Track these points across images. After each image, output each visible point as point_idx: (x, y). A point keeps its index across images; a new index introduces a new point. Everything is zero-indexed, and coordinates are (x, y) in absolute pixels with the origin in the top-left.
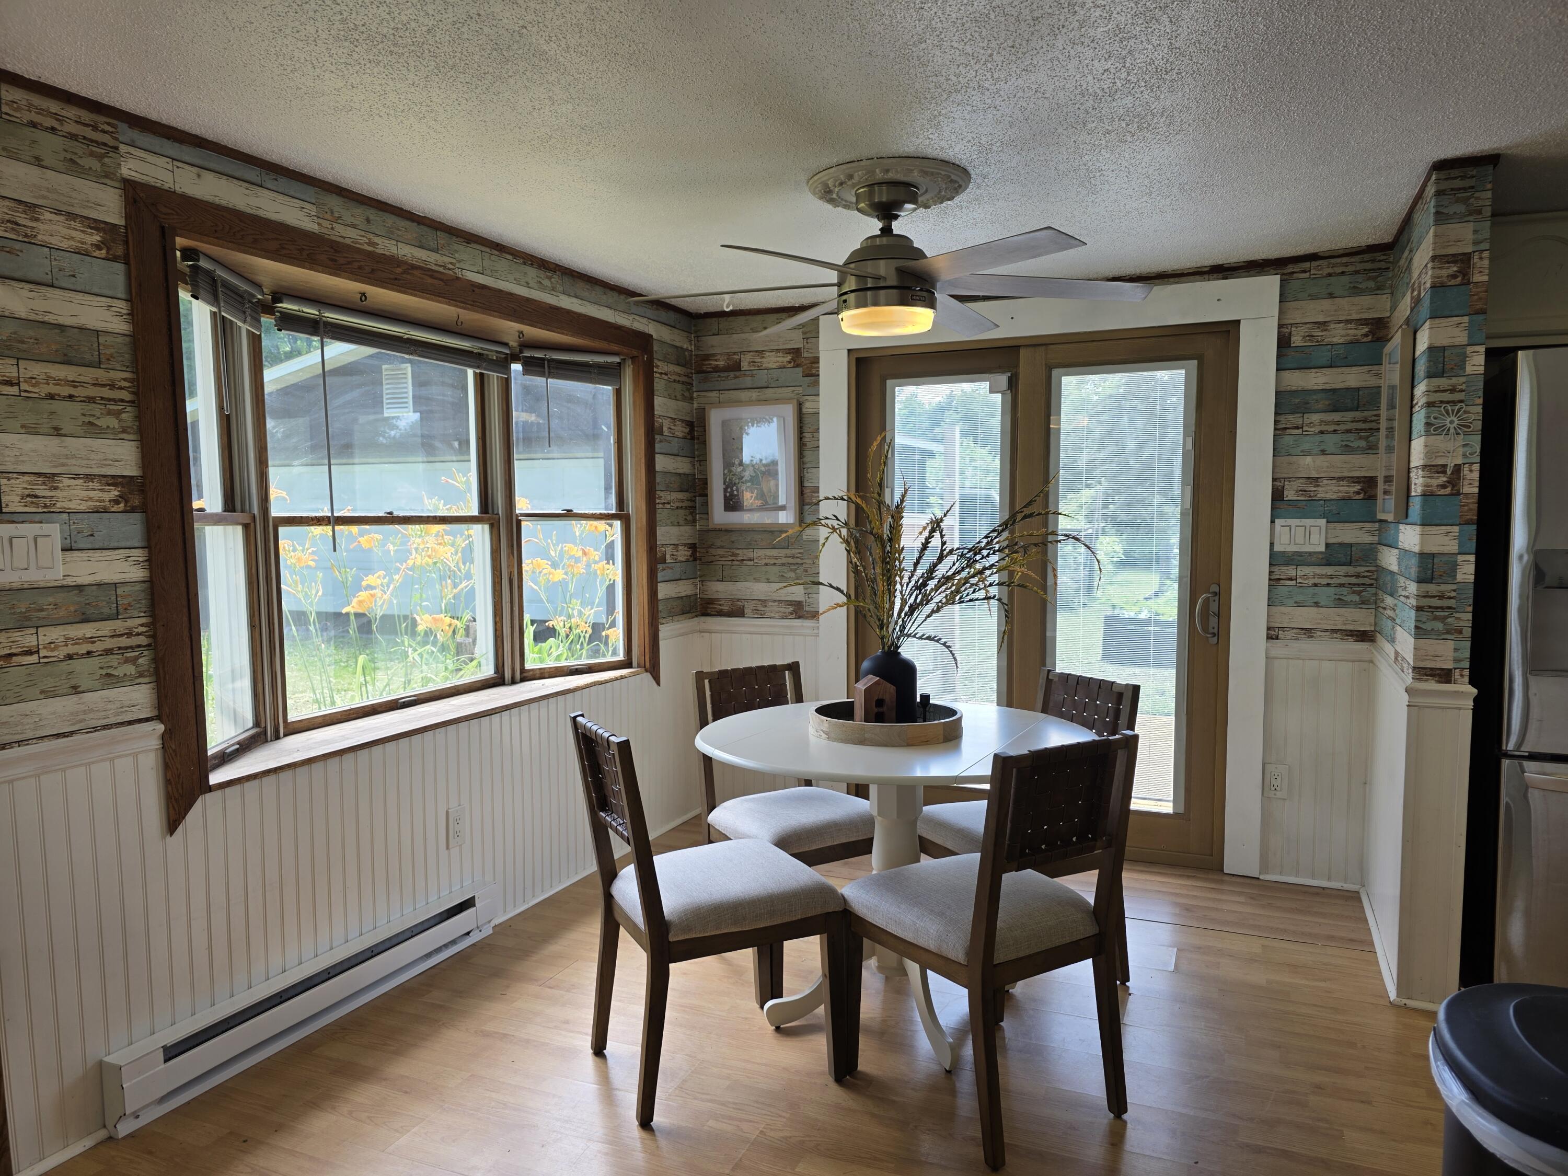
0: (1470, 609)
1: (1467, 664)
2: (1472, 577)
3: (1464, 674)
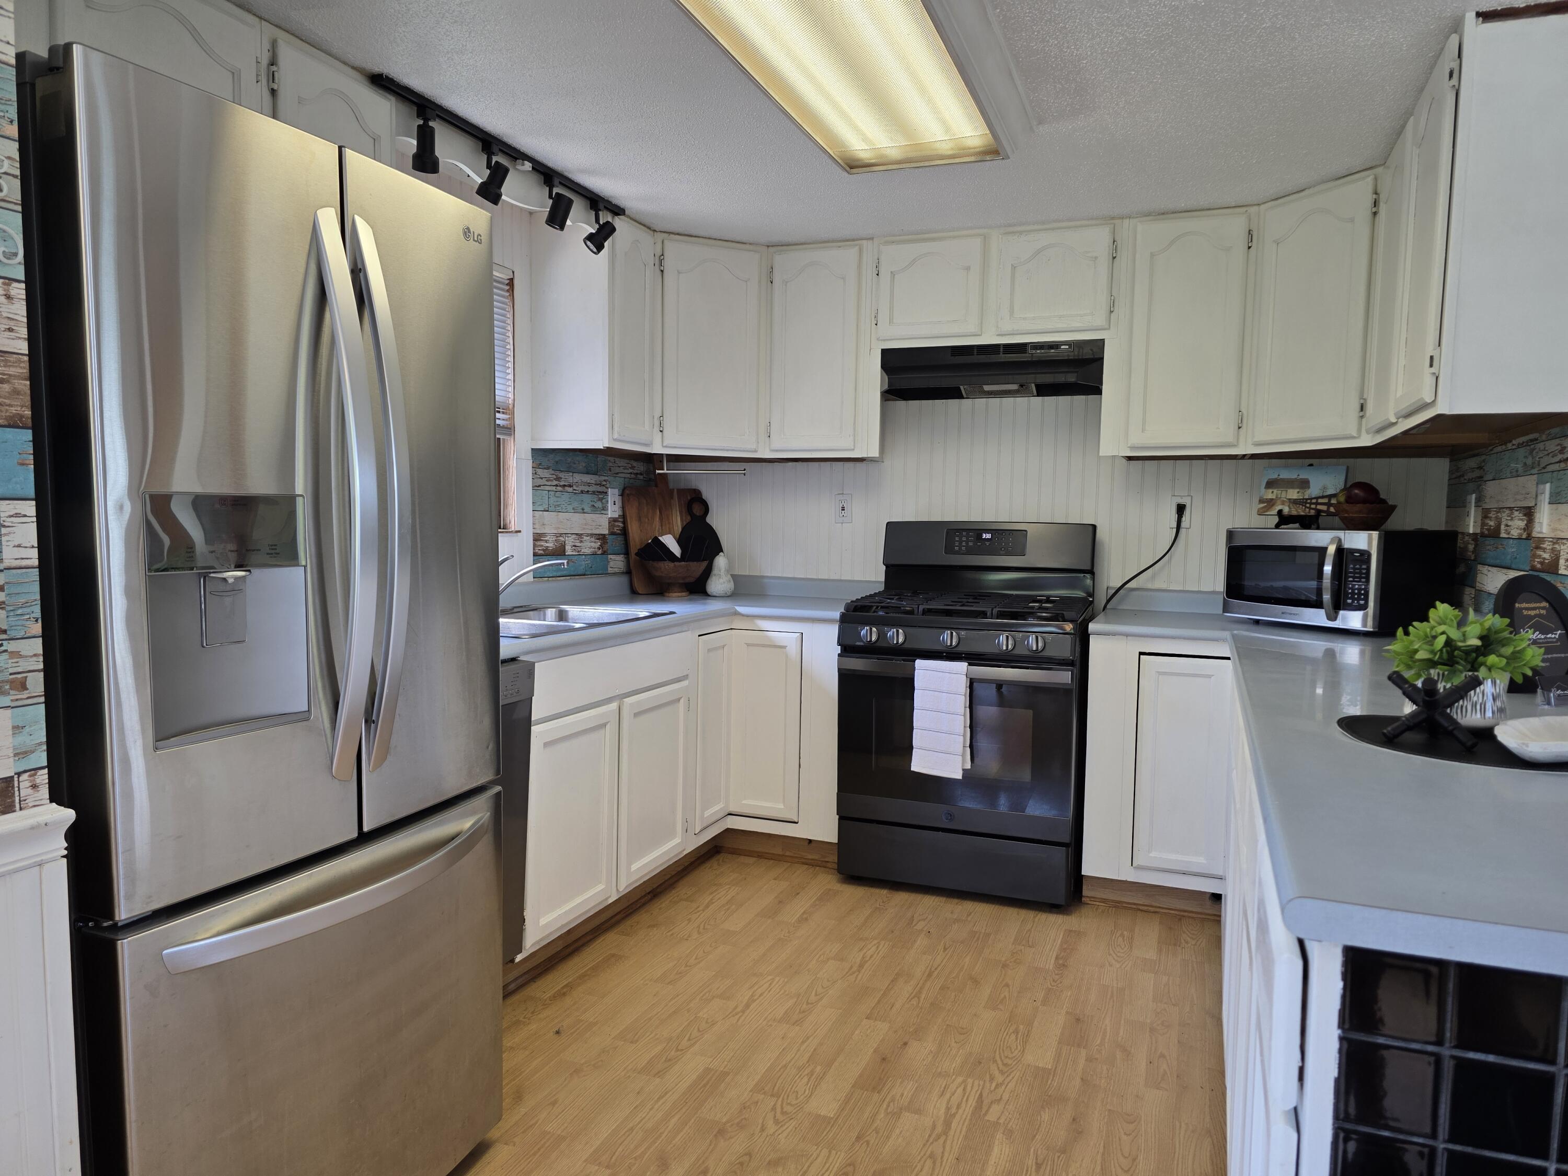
0: (37, 628)
1: (41, 758)
2: (34, 553)
3: (38, 781)
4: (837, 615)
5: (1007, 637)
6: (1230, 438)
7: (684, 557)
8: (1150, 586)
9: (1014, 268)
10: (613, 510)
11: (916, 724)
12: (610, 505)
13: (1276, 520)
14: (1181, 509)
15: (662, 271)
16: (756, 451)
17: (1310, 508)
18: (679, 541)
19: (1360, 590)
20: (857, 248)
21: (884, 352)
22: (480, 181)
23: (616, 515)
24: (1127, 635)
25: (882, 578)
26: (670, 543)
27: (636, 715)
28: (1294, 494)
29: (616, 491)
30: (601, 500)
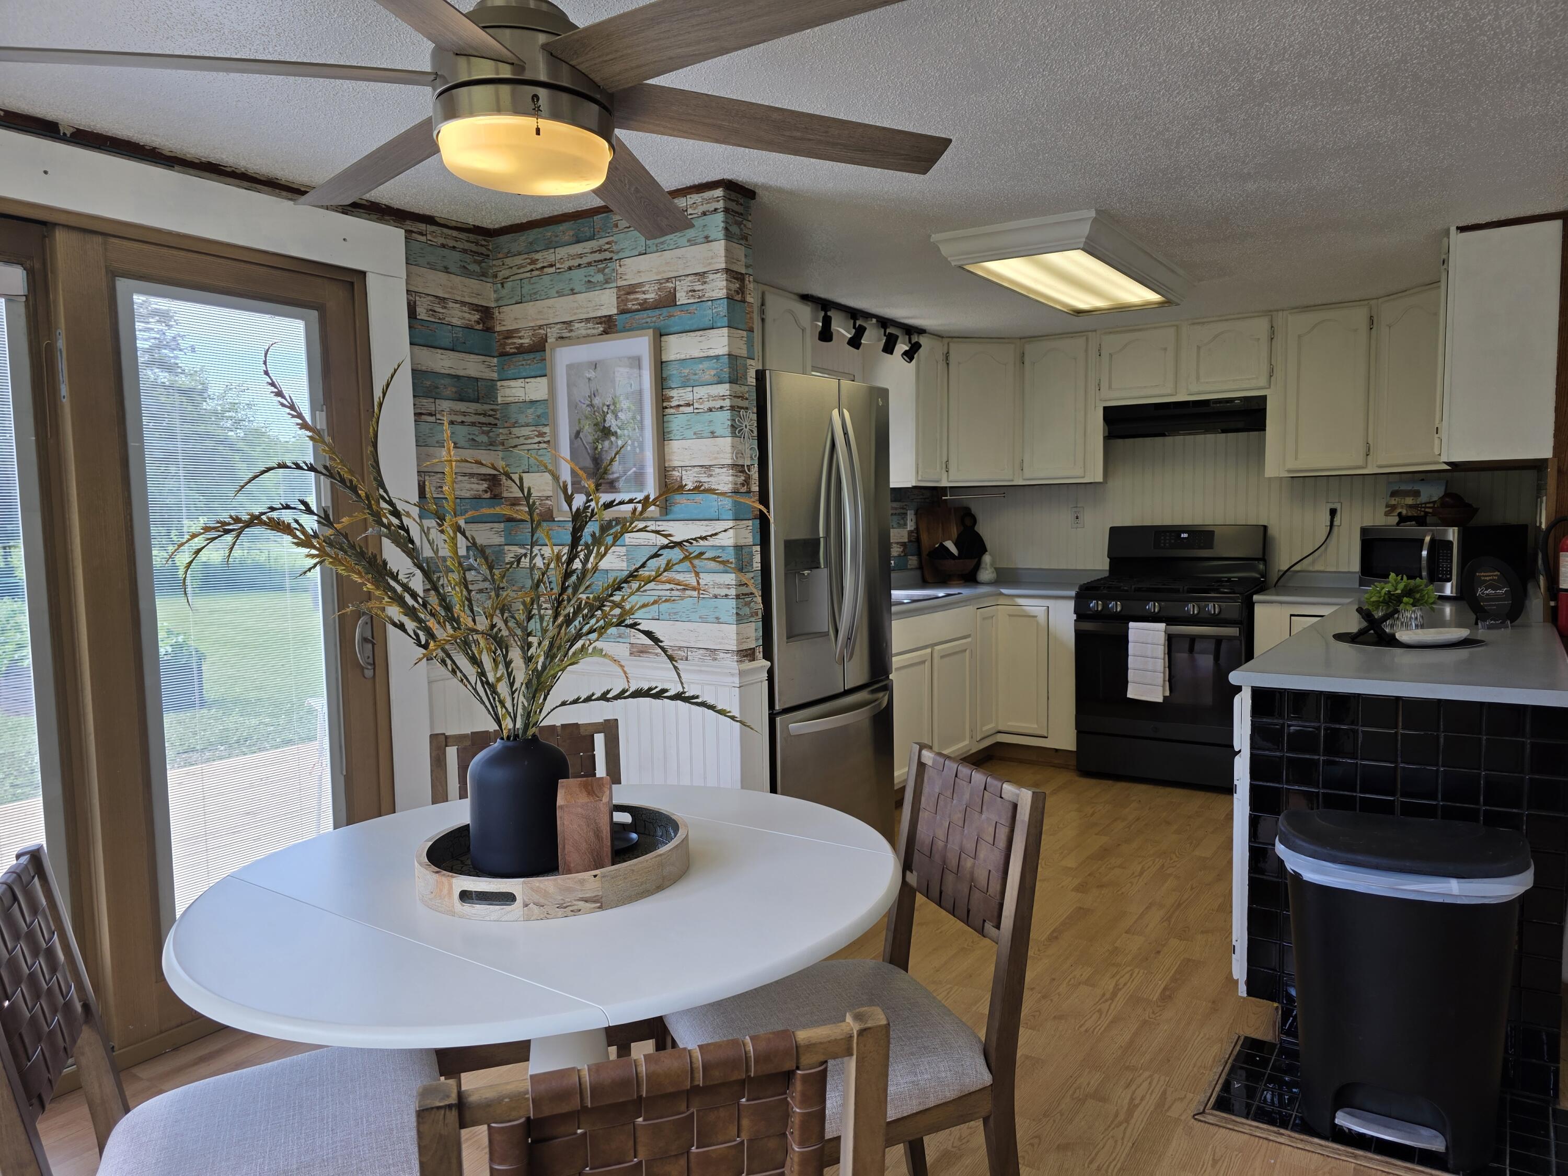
0: (760, 593)
1: (761, 642)
2: (760, 565)
3: (760, 650)
4: (1073, 593)
5: (1194, 606)
6: (1360, 462)
7: (959, 557)
8: (1311, 569)
9: (1199, 348)
10: (911, 525)
11: (1130, 666)
12: (909, 522)
13: (1396, 519)
14: (1333, 512)
15: (948, 364)
16: (1012, 481)
17: (1421, 511)
18: (956, 544)
19: (1447, 567)
20: (1085, 338)
21: (1105, 409)
22: (850, 336)
23: (913, 529)
24: (1281, 603)
25: (1107, 567)
26: (950, 545)
27: (942, 657)
28: (1409, 501)
29: (913, 512)
30: (903, 518)
